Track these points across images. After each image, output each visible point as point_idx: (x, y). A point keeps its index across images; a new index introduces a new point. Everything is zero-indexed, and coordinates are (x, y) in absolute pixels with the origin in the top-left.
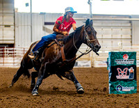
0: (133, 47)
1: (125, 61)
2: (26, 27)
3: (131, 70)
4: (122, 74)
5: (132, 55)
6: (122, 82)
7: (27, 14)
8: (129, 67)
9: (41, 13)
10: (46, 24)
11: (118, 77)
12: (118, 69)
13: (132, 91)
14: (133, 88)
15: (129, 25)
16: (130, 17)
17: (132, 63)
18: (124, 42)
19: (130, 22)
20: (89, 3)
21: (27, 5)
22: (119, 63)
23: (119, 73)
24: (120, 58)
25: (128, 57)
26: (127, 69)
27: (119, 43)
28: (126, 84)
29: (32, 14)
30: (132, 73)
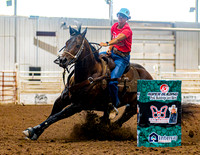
0: (177, 72)
1: (164, 95)
2: (7, 38)
3: (173, 109)
4: (159, 115)
5: (175, 86)
6: (158, 127)
7: (10, 17)
8: (170, 105)
9: (32, 17)
10: (39, 34)
11: (152, 120)
12: (152, 107)
13: (174, 143)
14: (174, 138)
15: (172, 37)
16: (173, 25)
17: (175, 98)
18: (162, 64)
19: (174, 33)
20: (108, 2)
21: (9, 3)
22: (154, 97)
23: (154, 113)
24: (155, 90)
25: (168, 88)
27: (155, 66)
28: (164, 131)
29: (16, 18)
30: (175, 114)
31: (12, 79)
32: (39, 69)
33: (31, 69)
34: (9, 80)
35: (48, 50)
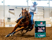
0: (44, 19)
2: (2, 11)
4: (40, 30)
5: (44, 22)
6: (40, 33)
8: (43, 27)
9: (8, 6)
10: (10, 10)
11: (38, 31)
12: (38, 28)
14: (44, 35)
16: (43, 7)
17: (44, 25)
18: (41, 17)
19: (43, 9)
20: (27, 2)
21: (2, 2)
22: (39, 25)
24: (39, 23)
26: (42, 28)
27: (39, 17)
28: (42, 33)
29: (4, 6)
30: (44, 29)
31: (3, 21)
32: (10, 18)
33: (8, 18)
34: (2, 21)
35: (12, 14)
